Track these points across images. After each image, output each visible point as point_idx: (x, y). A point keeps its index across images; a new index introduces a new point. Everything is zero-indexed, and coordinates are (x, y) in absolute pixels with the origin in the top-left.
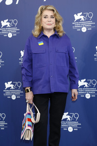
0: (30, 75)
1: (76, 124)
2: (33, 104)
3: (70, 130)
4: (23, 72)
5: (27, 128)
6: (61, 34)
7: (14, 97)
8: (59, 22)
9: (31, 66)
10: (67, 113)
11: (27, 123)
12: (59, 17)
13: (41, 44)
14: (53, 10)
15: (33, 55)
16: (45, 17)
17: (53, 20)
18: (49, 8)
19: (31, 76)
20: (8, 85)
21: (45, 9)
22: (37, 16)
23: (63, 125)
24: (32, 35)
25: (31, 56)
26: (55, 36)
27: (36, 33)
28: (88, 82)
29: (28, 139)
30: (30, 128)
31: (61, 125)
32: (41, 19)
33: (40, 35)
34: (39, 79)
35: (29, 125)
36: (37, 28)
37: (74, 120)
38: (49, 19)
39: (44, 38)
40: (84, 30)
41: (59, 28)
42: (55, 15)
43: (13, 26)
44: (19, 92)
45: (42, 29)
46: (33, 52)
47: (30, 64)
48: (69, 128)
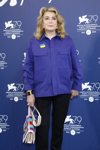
0: (32, 77)
1: (79, 127)
2: (35, 108)
3: (73, 133)
4: (25, 74)
5: (29, 131)
6: (62, 36)
7: (16, 99)
8: (61, 24)
9: (33, 69)
10: (70, 116)
11: (29, 126)
12: (60, 18)
14: (55, 12)
15: (35, 58)
16: (47, 19)
17: (55, 22)
18: (50, 9)
19: (33, 79)
20: (11, 87)
21: (47, 10)
22: (39, 18)
24: (34, 37)
25: (33, 58)
26: (57, 38)
27: (38, 35)
29: (30, 142)
30: (32, 131)
31: (63, 128)
32: (43, 21)
33: (41, 37)
34: (42, 82)
35: (31, 129)
36: (39, 30)
37: (77, 123)
38: (51, 20)
39: (46, 40)
40: (89, 32)
41: (60, 30)
42: (57, 16)
43: (17, 28)
44: (22, 94)
45: (44, 32)
46: (35, 54)
47: (32, 66)
48: (72, 131)
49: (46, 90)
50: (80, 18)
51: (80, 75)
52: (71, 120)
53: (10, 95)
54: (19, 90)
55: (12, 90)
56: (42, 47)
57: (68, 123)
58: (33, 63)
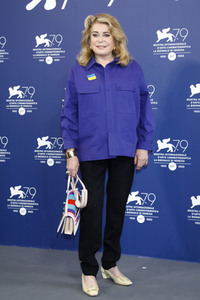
0: (76, 129)
1: (151, 210)
2: (78, 179)
3: (141, 219)
4: (64, 123)
5: (66, 214)
6: (124, 62)
7: (51, 163)
8: (120, 42)
9: (76, 115)
10: (137, 193)
11: (67, 206)
12: (119, 34)
13: (92, 78)
14: (107, 23)
15: (80, 97)
16: (95, 35)
17: (109, 40)
18: (100, 19)
19: (77, 132)
20: (42, 142)
21: (95, 20)
22: (84, 32)
23: (129, 211)
24: (77, 62)
25: (76, 97)
26: (114, 65)
27: (83, 59)
28: (175, 144)
29: (70, 233)
30: (71, 214)
32: (89, 38)
33: (90, 61)
34: (90, 137)
35: (69, 210)
36: (84, 50)
37: (147, 204)
38: (101, 38)
39: (98, 68)
40: (172, 57)
41: (119, 52)
42: (111, 31)
44: (59, 153)
45: (92, 54)
46: (79, 91)
47: (75, 111)
48: (139, 217)
49: (99, 149)
50: (158, 32)
51: (149, 124)
52: (139, 199)
53: (40, 155)
54: (56, 148)
55: (44, 148)
56: (90, 79)
57: (133, 203)
58: (76, 106)
